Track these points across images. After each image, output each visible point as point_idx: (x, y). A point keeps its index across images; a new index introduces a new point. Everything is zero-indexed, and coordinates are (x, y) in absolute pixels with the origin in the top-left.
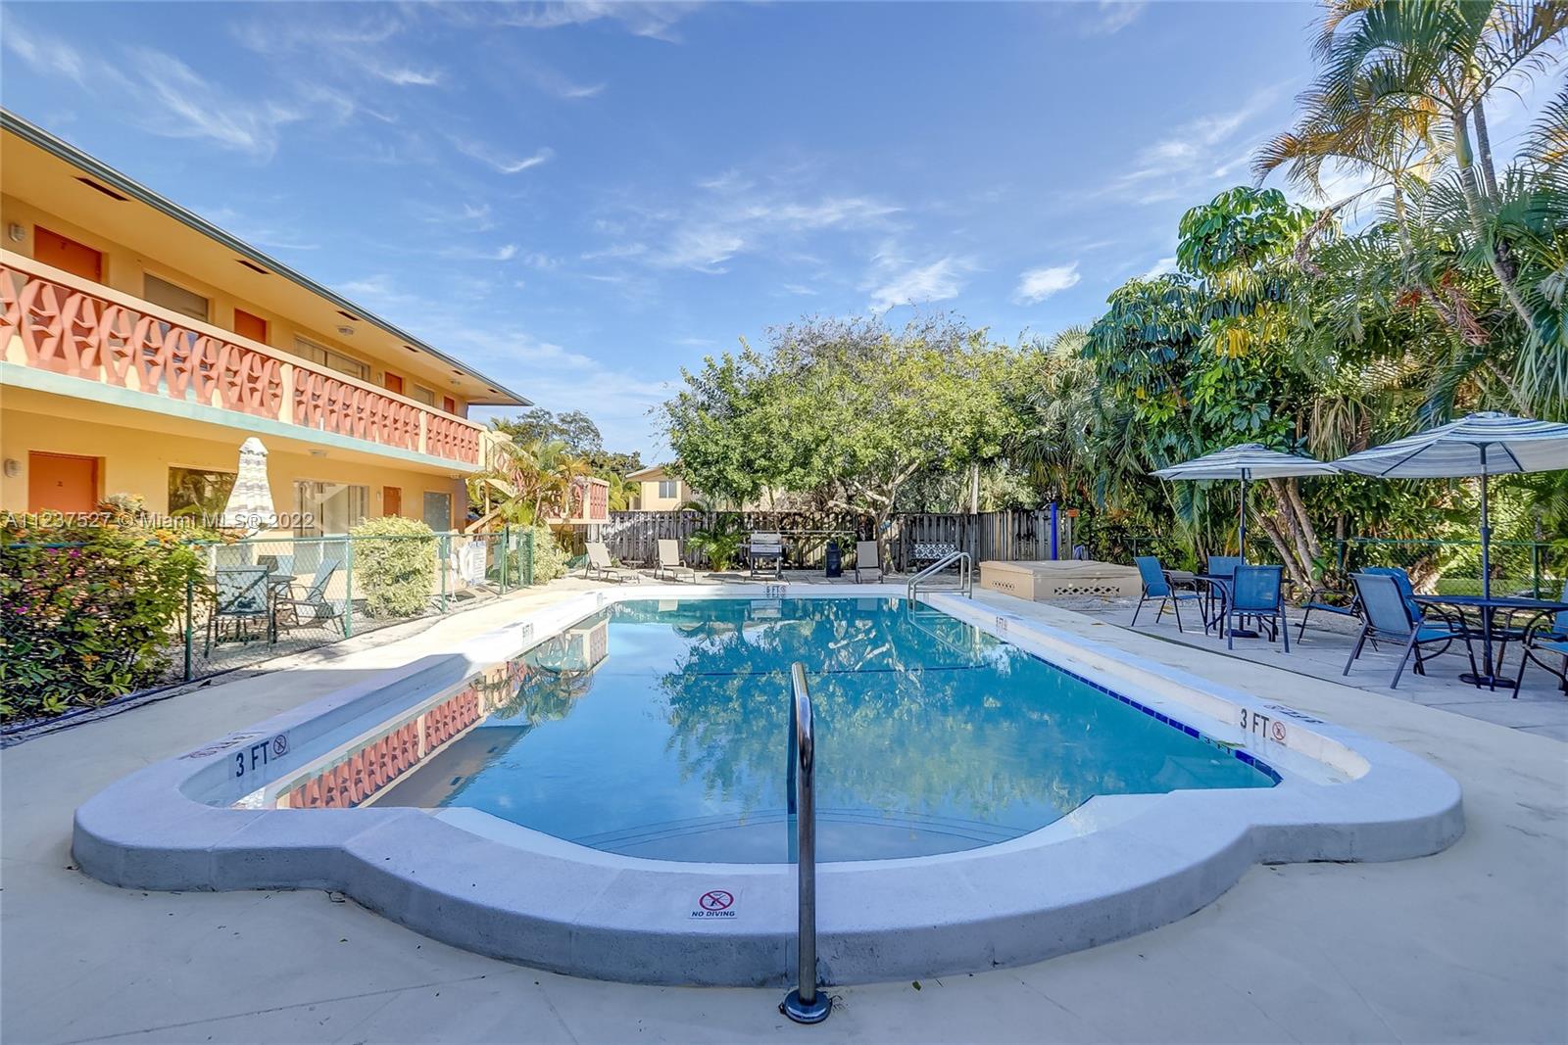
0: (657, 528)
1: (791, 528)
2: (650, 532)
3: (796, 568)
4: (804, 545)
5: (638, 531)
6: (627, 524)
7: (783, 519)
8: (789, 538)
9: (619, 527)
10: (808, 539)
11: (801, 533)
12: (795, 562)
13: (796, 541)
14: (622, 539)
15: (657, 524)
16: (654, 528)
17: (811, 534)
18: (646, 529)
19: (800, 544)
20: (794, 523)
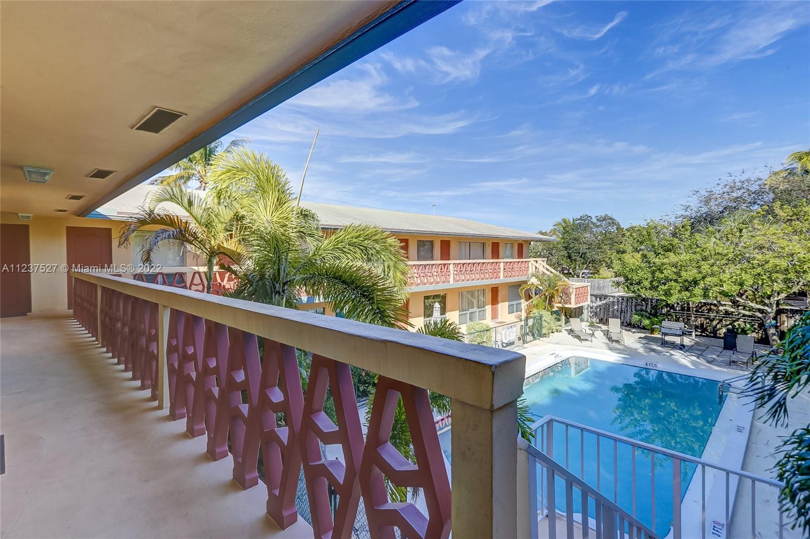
0: (620, 305)
1: (708, 313)
2: (616, 307)
3: (711, 337)
4: (718, 323)
5: (609, 305)
6: (604, 302)
7: (702, 306)
8: (706, 318)
9: (599, 303)
10: (721, 321)
11: (715, 316)
12: (710, 333)
13: (712, 320)
14: (600, 309)
15: (620, 303)
16: (618, 305)
17: (724, 317)
18: (614, 305)
19: (715, 323)
20: (710, 310)
